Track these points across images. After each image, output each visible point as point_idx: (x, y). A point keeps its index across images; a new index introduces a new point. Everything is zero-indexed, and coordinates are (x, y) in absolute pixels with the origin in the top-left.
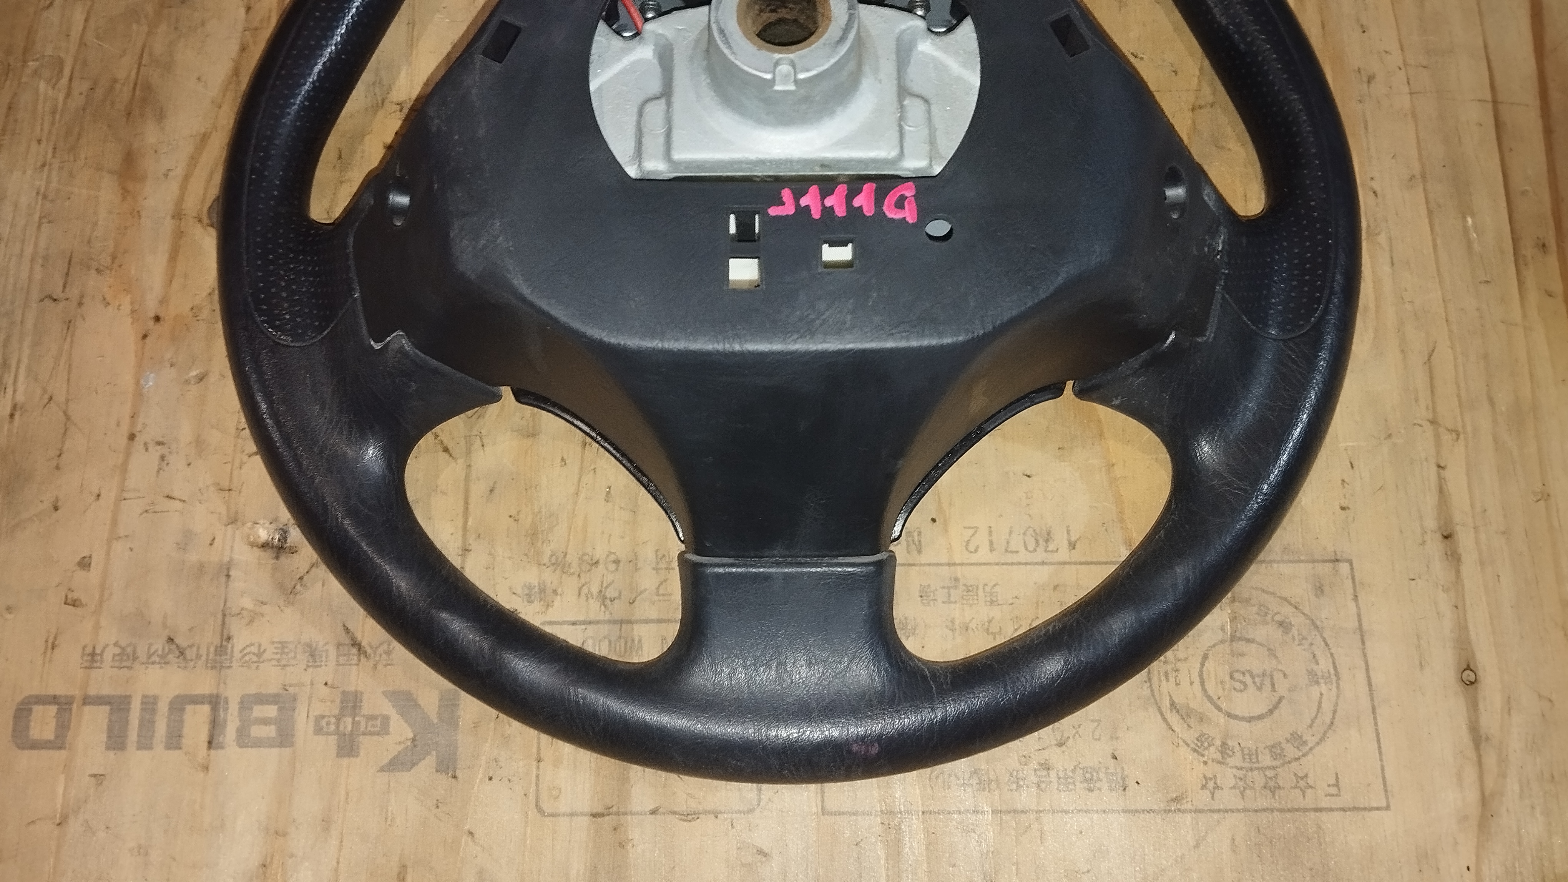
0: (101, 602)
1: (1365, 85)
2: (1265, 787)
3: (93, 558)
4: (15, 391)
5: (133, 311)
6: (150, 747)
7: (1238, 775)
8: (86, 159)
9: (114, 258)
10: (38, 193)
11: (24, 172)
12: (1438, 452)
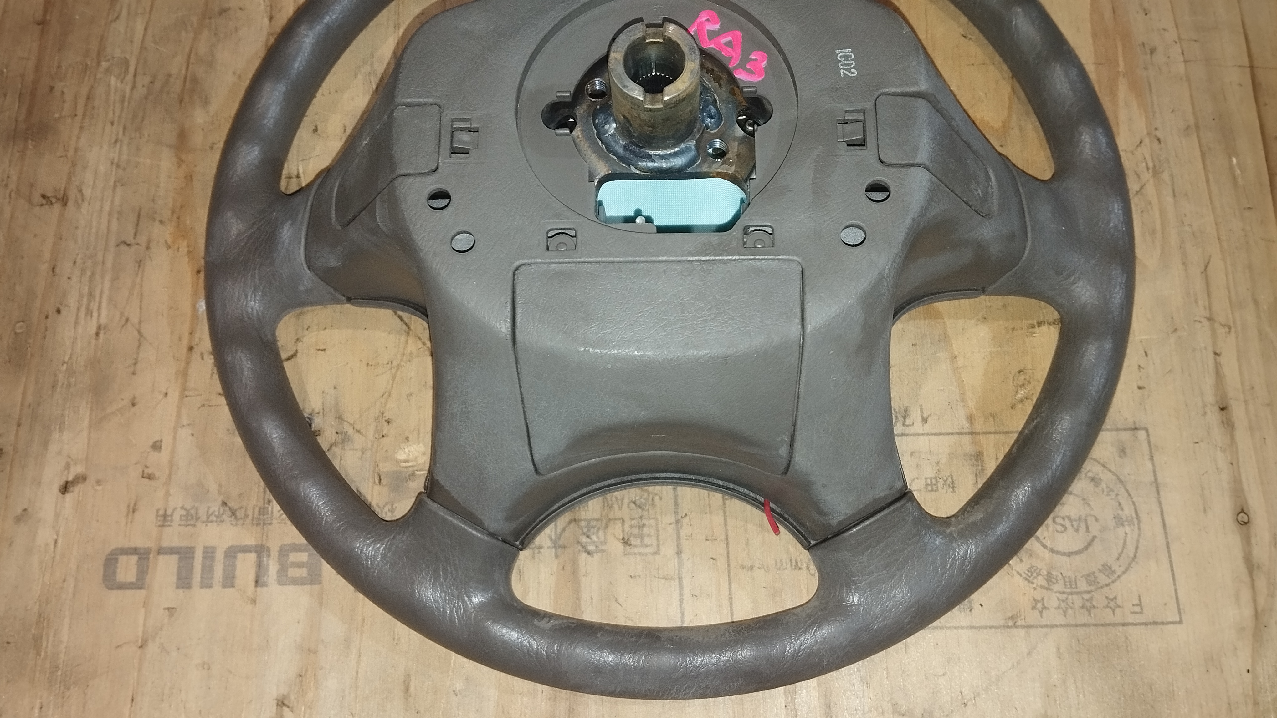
0: (170, 476)
1: (1149, 57)
2: (1083, 607)
3: (164, 441)
4: (99, 315)
5: (189, 252)
6: (211, 587)
7: (1061, 598)
8: (149, 136)
9: (173, 213)
10: (112, 163)
11: (101, 147)
12: (1214, 344)
